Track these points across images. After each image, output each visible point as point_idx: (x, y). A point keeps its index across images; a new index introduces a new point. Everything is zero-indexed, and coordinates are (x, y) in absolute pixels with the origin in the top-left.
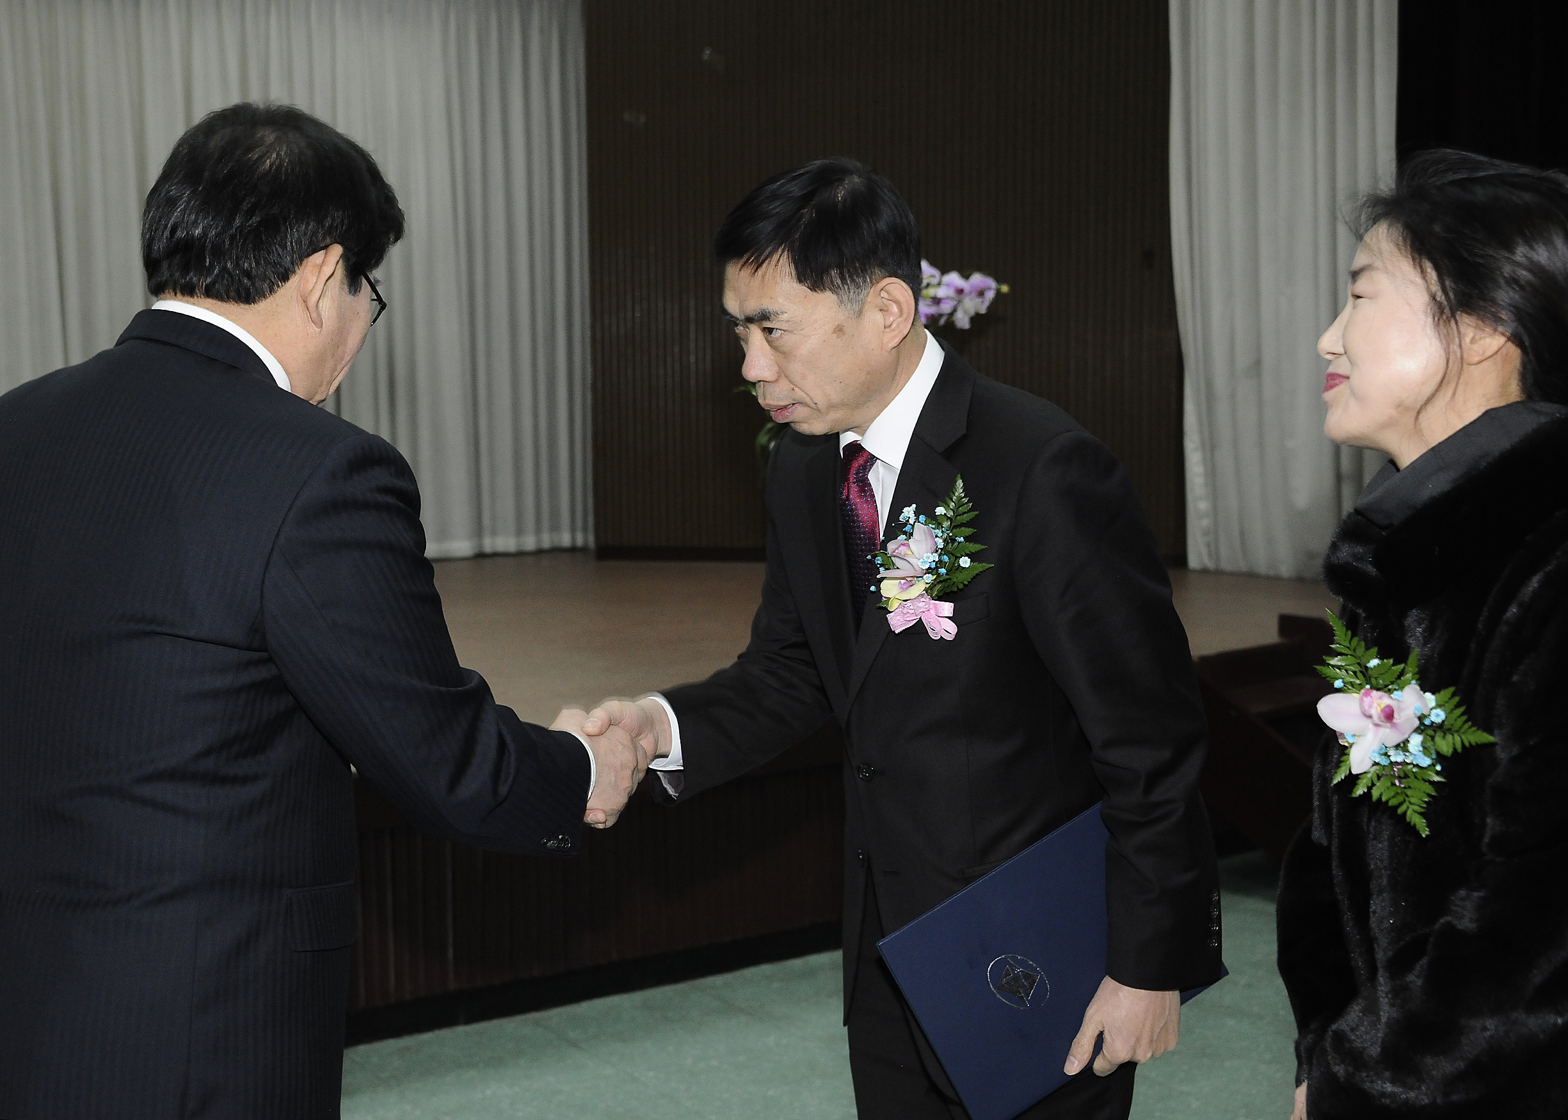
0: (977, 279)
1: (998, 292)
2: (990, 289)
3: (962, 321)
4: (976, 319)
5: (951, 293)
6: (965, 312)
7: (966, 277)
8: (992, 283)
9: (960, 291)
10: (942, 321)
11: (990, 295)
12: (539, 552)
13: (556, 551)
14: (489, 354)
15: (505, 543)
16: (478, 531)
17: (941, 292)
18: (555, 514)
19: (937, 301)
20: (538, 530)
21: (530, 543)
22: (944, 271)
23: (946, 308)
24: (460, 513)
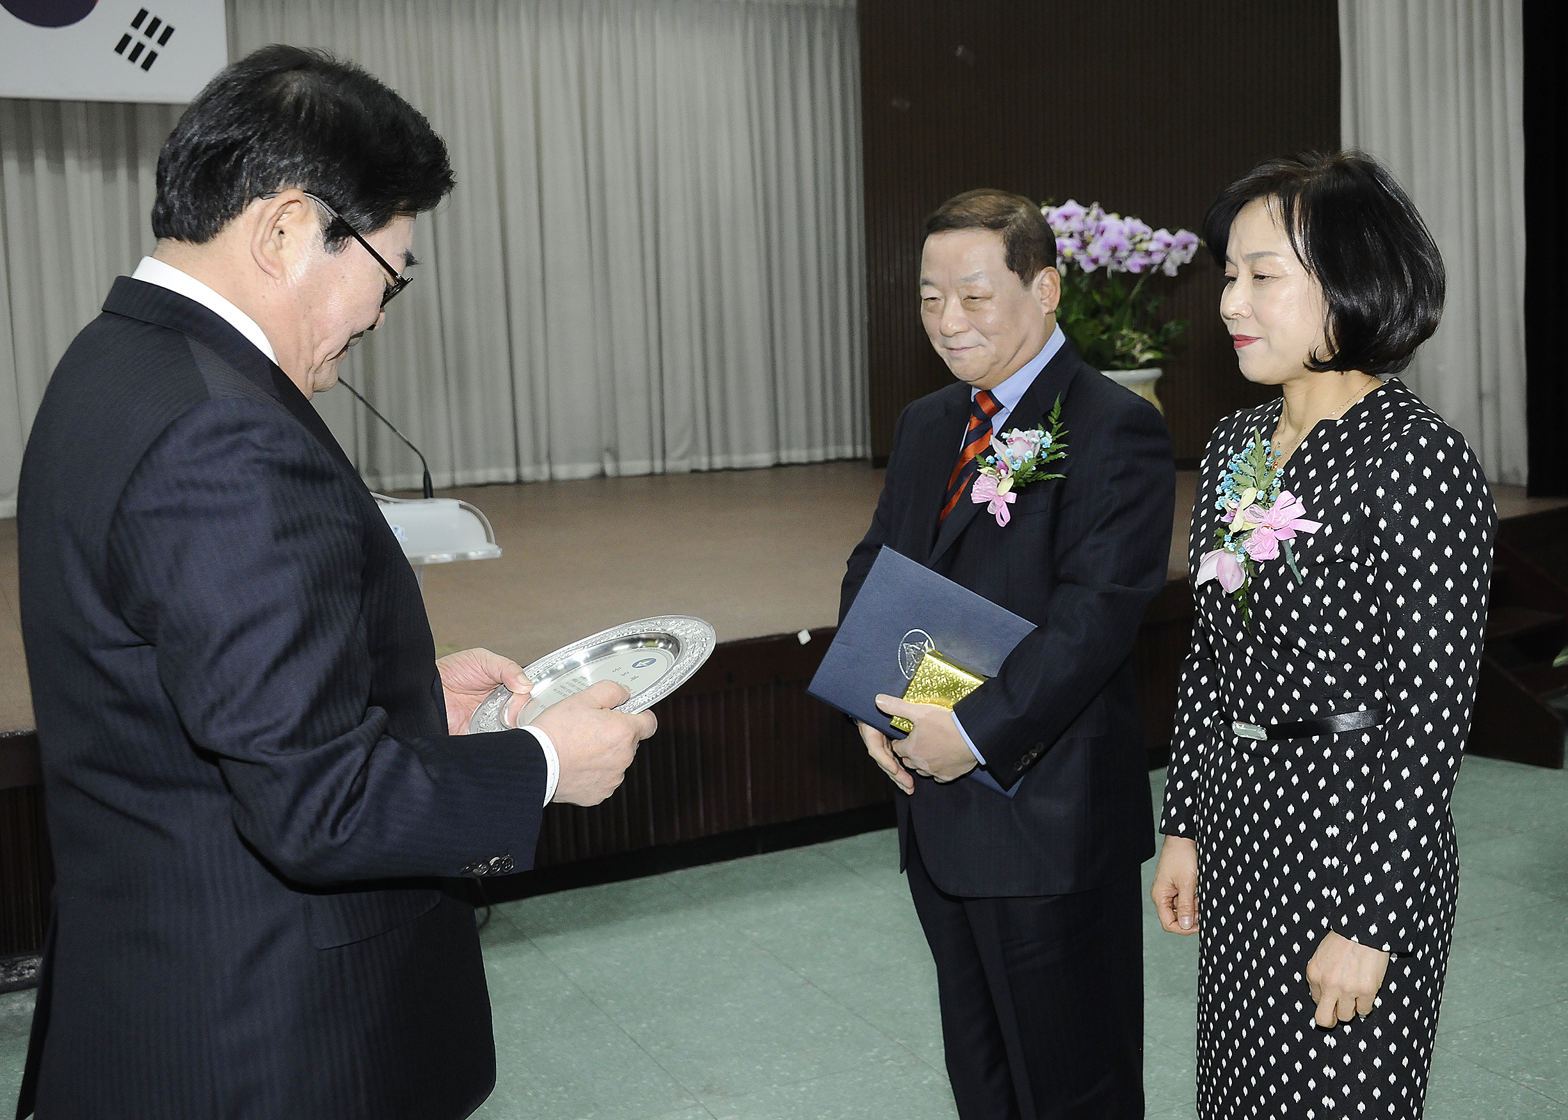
0: (1182, 234)
1: (1200, 247)
2: (1192, 243)
3: (1171, 270)
4: (1182, 268)
5: (1161, 246)
6: (1173, 263)
7: (1173, 233)
8: (1194, 238)
9: (1168, 245)
10: (1154, 270)
11: (1193, 248)
12: (827, 462)
13: (840, 460)
14: (783, 300)
15: (798, 455)
16: (776, 446)
17: (1152, 246)
18: (839, 430)
19: (1149, 253)
20: (825, 443)
21: (818, 455)
22: (1155, 229)
23: (1157, 259)
24: (761, 431)
